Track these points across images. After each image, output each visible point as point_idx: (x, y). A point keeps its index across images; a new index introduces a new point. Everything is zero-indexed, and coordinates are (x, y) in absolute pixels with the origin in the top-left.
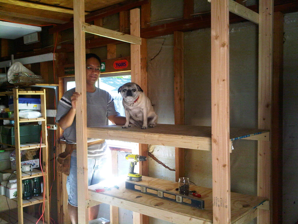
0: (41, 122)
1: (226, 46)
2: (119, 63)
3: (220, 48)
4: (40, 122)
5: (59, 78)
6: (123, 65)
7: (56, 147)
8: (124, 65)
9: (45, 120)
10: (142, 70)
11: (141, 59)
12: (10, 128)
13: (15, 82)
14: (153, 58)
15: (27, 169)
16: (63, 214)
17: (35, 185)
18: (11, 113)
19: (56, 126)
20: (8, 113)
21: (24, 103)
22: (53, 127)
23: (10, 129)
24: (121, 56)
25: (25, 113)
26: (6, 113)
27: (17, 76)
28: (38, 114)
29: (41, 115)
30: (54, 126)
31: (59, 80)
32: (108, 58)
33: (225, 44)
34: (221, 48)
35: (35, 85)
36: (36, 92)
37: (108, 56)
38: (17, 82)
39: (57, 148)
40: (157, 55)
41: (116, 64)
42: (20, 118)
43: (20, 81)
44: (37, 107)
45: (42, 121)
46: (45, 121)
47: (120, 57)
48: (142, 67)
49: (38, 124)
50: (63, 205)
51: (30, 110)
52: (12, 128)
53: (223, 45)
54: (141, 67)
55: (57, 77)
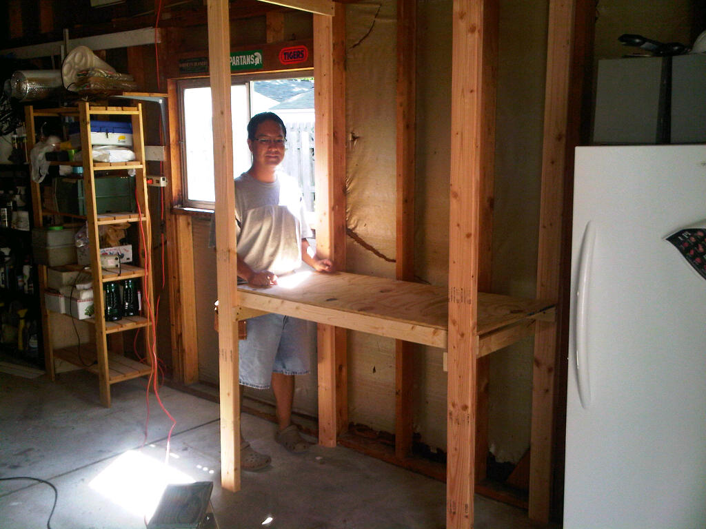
0: (135, 171)
1: (477, 31)
2: (291, 53)
3: (467, 35)
4: (132, 169)
5: (168, 80)
6: (298, 56)
7: (165, 222)
8: (301, 56)
9: (143, 167)
10: (336, 66)
11: (334, 45)
12: (75, 182)
13: (81, 89)
14: (357, 42)
15: (111, 263)
16: (183, 351)
17: (127, 293)
18: (73, 151)
19: (164, 180)
20: (69, 151)
21: (100, 131)
22: (158, 182)
23: (74, 184)
24: (294, 37)
25: (104, 152)
26: (63, 151)
27: (84, 76)
28: (129, 154)
29: (134, 158)
30: (161, 178)
31: (169, 83)
32: (268, 42)
33: (475, 28)
34: (469, 35)
35: (122, 95)
36: (123, 110)
37: (268, 36)
38: (85, 88)
39: (168, 224)
40: (365, 38)
41: (285, 54)
42: (95, 162)
43: (90, 86)
44: (126, 140)
45: (136, 169)
46: (142, 169)
47: (292, 40)
48: (336, 61)
49: (129, 176)
50: (181, 334)
51: (113, 145)
52: (79, 181)
53: (472, 30)
54: (334, 61)
55: (163, 78)
